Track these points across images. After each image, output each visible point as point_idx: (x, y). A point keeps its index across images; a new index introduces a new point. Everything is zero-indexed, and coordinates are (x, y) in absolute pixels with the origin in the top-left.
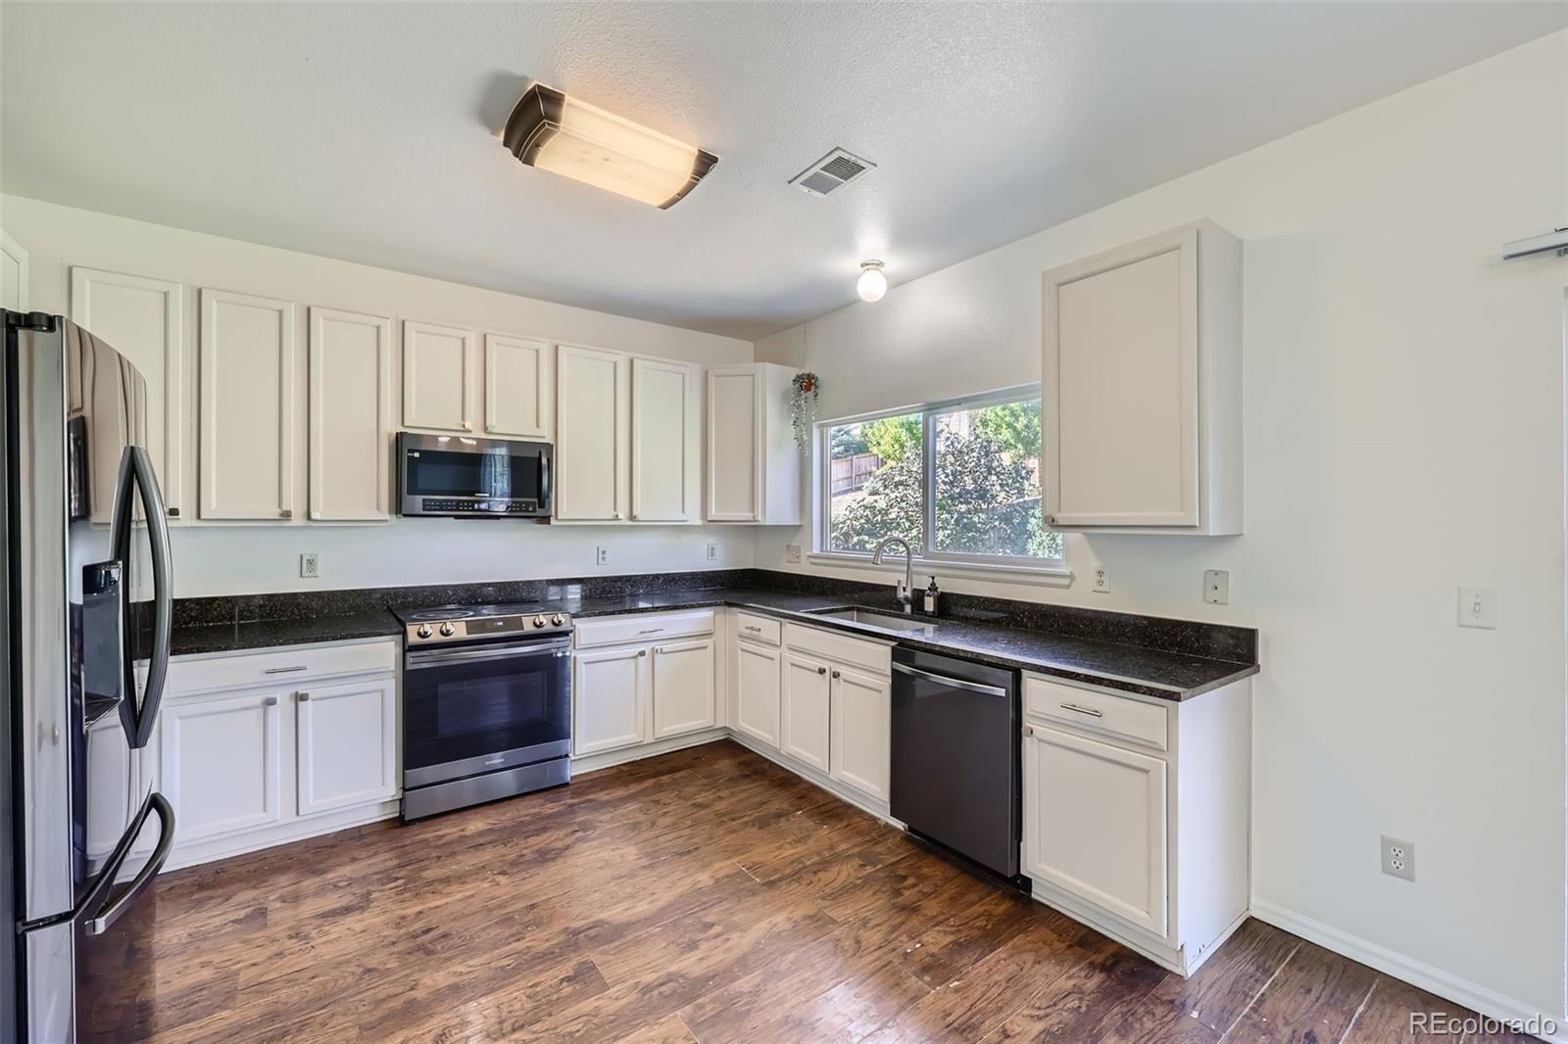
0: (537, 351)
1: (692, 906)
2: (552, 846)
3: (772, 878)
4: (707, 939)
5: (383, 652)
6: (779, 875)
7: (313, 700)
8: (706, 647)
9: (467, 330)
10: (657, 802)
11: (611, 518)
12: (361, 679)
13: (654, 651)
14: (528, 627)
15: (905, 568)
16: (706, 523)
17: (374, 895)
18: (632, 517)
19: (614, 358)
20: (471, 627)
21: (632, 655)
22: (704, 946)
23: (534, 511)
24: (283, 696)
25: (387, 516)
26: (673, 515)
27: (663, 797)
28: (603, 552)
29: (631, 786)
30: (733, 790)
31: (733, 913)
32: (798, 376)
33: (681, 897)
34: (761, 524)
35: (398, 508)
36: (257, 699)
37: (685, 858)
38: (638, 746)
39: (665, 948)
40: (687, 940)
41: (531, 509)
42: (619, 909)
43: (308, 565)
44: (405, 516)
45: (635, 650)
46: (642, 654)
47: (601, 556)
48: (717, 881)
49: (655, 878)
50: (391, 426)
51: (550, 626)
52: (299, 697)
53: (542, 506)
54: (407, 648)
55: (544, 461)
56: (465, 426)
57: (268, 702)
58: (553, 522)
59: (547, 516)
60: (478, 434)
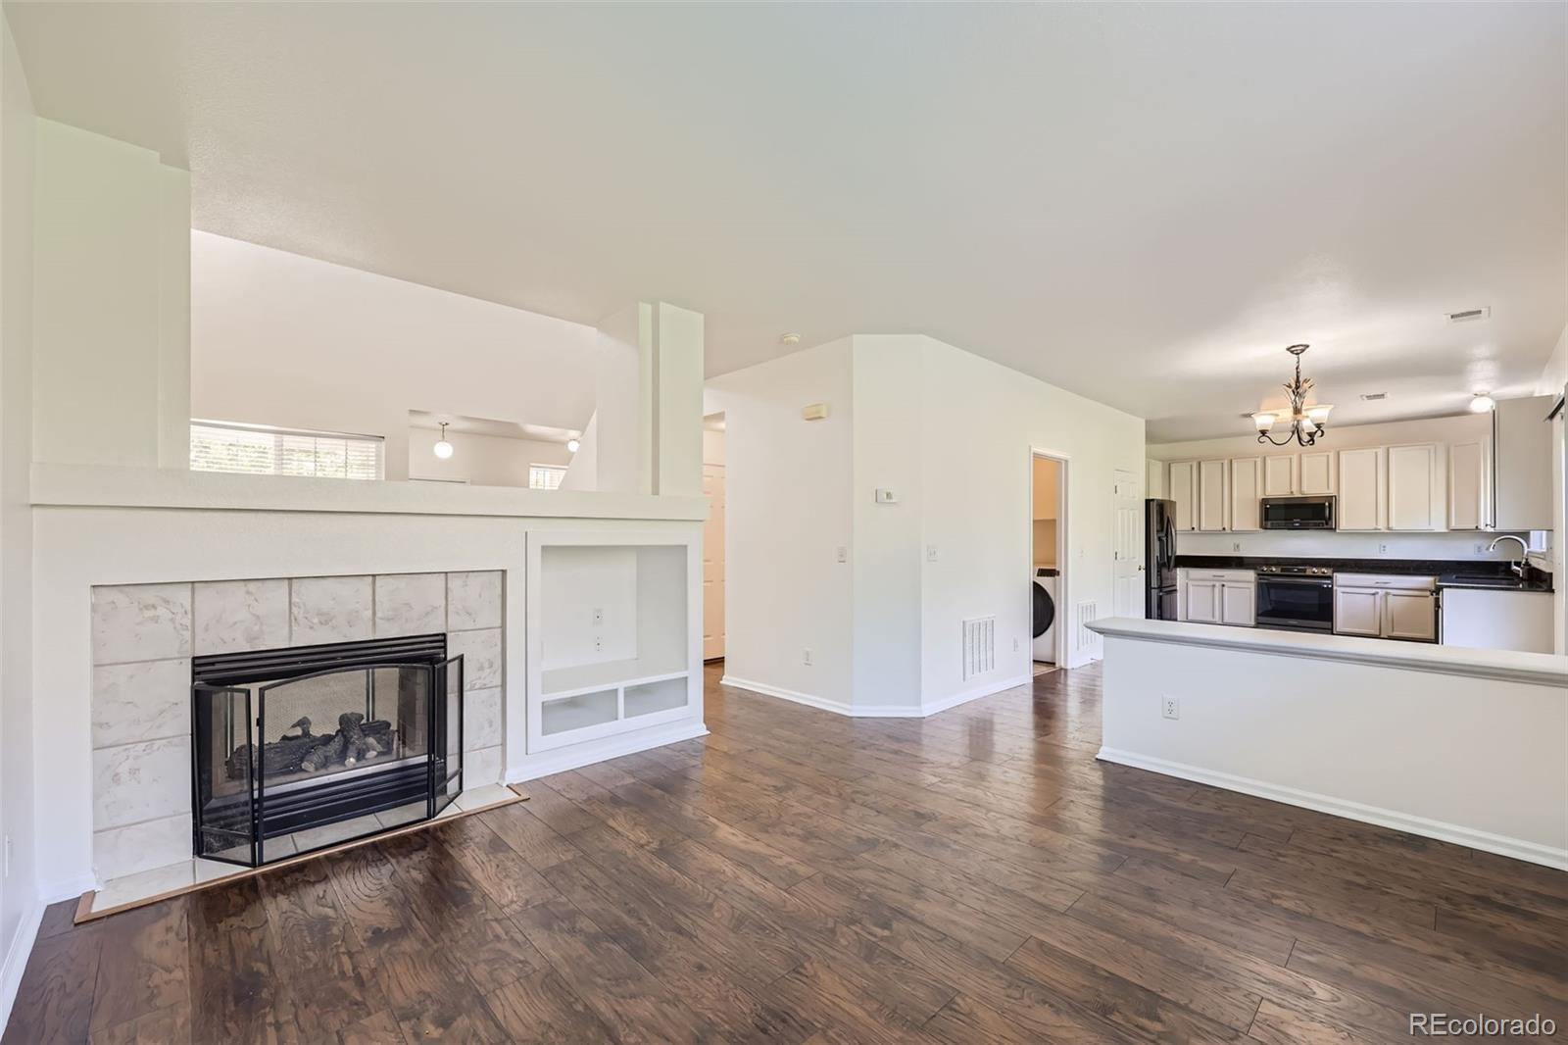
0: (1328, 456)
5: (1248, 574)
7: (1228, 588)
9: (1291, 454)
11: (1373, 529)
12: (1238, 583)
14: (1309, 573)
16: (1451, 531)
18: (1388, 528)
19: (1376, 450)
21: (1371, 593)
23: (1323, 526)
24: (1218, 584)
25: (1260, 530)
28: (1384, 548)
34: (1485, 531)
35: (1262, 527)
36: (1211, 584)
41: (1321, 526)
43: (1237, 547)
44: (1267, 529)
45: (1373, 591)
46: (1377, 593)
47: (1383, 550)
50: (1260, 496)
51: (1320, 574)
52: (1223, 586)
53: (1327, 524)
54: (1259, 575)
55: (1327, 504)
56: (1292, 492)
57: (1214, 586)
58: (1338, 531)
59: (1331, 529)
60: (1297, 495)
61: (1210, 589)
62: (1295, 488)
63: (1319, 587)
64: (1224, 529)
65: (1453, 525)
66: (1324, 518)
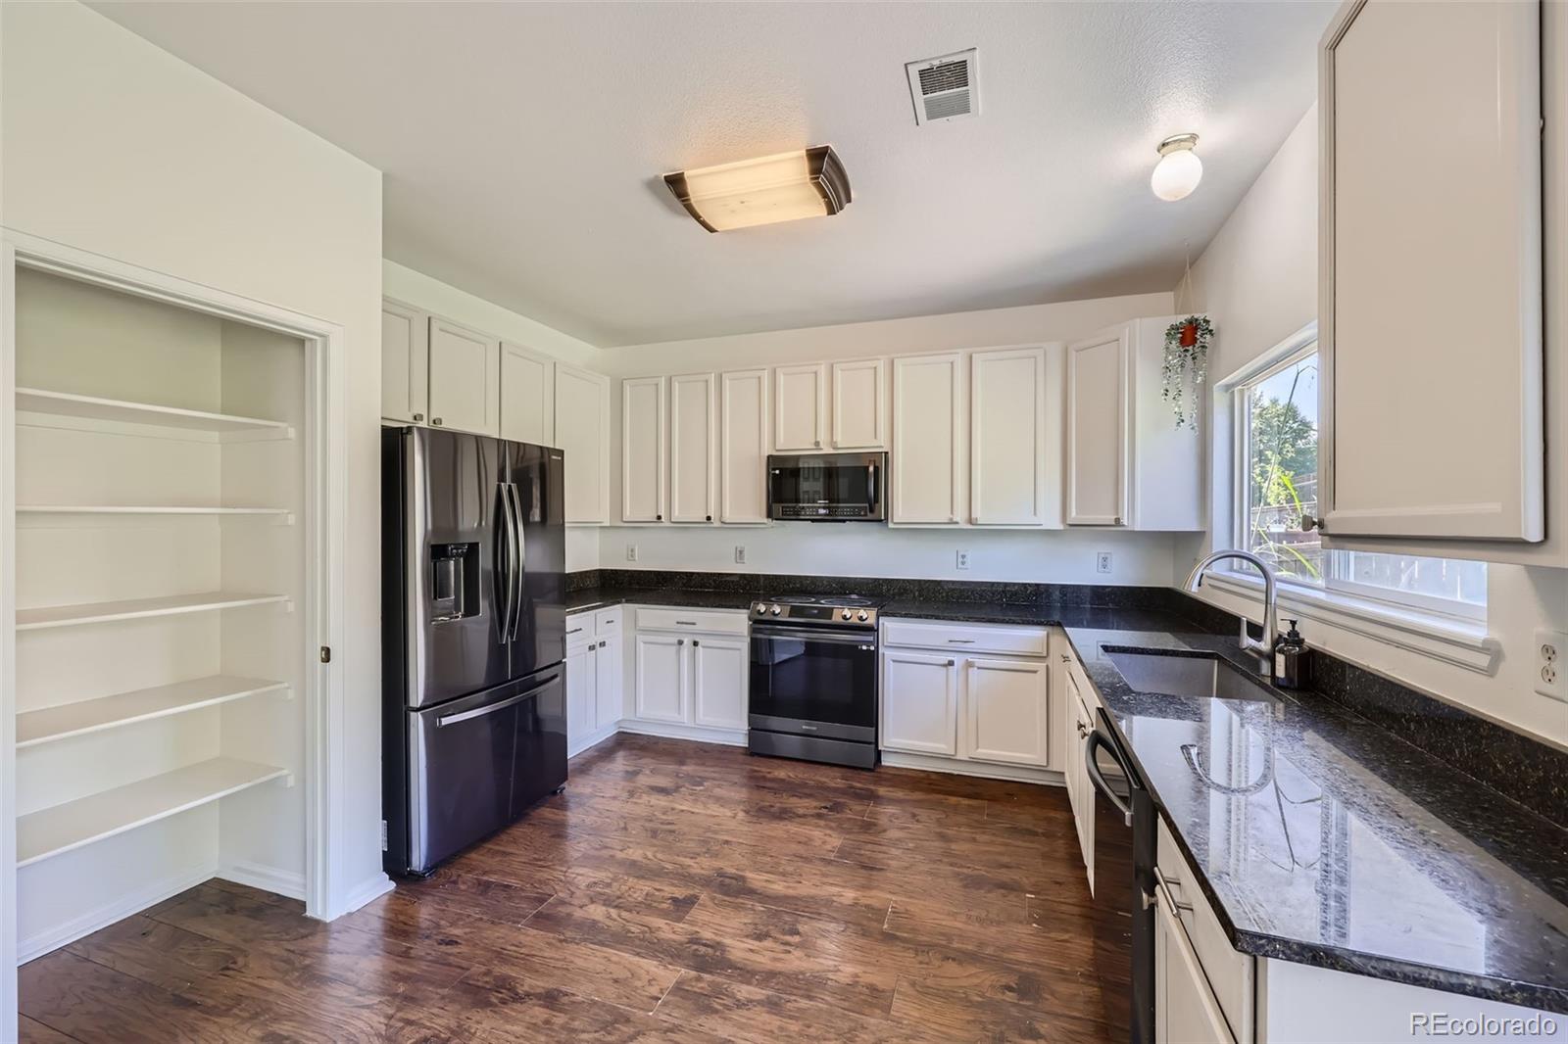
0: (875, 368)
1: (806, 910)
2: (795, 810)
3: (898, 934)
4: (776, 940)
5: (737, 621)
6: (910, 936)
7: (703, 647)
8: (1035, 672)
9: (817, 364)
10: (914, 816)
11: (946, 521)
12: (720, 638)
13: (969, 665)
14: (837, 618)
15: (1263, 597)
16: (1068, 527)
17: (683, 789)
18: (970, 521)
19: (951, 358)
20: (794, 611)
21: (942, 662)
22: (768, 943)
23: (866, 515)
24: (687, 641)
25: (765, 520)
26: (1023, 518)
27: (923, 814)
28: (963, 557)
29: (917, 793)
30: (994, 838)
31: (824, 936)
32: (1172, 327)
33: (812, 898)
34: (1129, 529)
35: (770, 515)
36: (675, 640)
37: (863, 871)
38: (948, 759)
39: (745, 924)
40: (765, 930)
41: (862, 513)
42: (761, 877)
43: (740, 554)
44: (776, 519)
45: (944, 658)
46: (951, 663)
47: (960, 560)
48: (856, 904)
49: (818, 872)
50: (767, 451)
51: (855, 620)
52: (695, 644)
53: (872, 511)
54: (756, 622)
55: (871, 469)
56: (817, 443)
57: (680, 643)
58: (891, 525)
59: (881, 521)
60: (827, 450)
61: (674, 649)
62: (823, 437)
63: (852, 649)
64: (709, 518)
65: (1074, 515)
66: (867, 499)
